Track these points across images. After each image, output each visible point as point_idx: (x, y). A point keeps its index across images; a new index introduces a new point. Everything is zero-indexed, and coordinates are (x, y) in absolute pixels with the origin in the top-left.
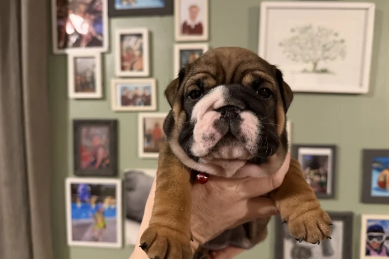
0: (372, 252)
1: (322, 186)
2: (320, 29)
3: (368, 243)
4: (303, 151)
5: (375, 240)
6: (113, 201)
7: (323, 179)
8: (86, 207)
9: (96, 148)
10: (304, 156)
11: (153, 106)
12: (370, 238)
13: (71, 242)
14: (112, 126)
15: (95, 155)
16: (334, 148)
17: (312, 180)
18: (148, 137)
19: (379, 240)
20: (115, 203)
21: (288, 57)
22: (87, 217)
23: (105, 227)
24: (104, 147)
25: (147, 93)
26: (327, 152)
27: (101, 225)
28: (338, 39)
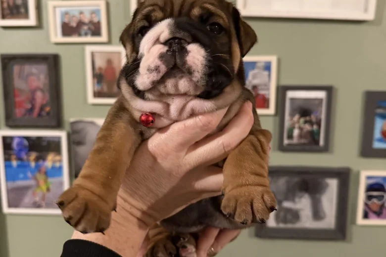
0: (371, 214)
3: (366, 205)
5: (375, 200)
6: (58, 158)
8: (23, 166)
9: (33, 92)
10: (293, 100)
11: (104, 38)
12: (369, 198)
13: (6, 210)
14: (52, 62)
15: (32, 100)
16: (329, 90)
17: (301, 129)
18: (99, 77)
19: (380, 200)
20: (60, 161)
22: (26, 178)
23: (48, 190)
24: (42, 90)
25: (96, 20)
26: (321, 95)
27: (44, 187)
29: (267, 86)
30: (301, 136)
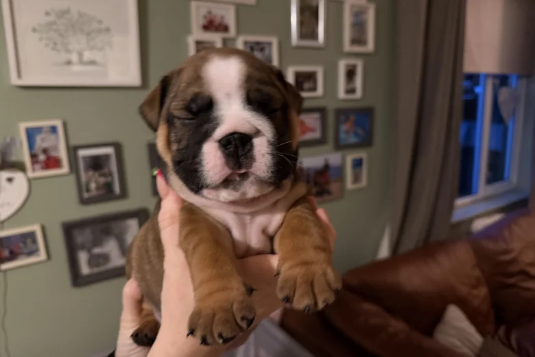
2: (81, 15)
7: (109, 179)
10: (85, 158)
16: (116, 145)
17: (96, 182)
21: (47, 45)
26: (109, 150)
28: (103, 26)
29: (56, 148)
30: (98, 188)
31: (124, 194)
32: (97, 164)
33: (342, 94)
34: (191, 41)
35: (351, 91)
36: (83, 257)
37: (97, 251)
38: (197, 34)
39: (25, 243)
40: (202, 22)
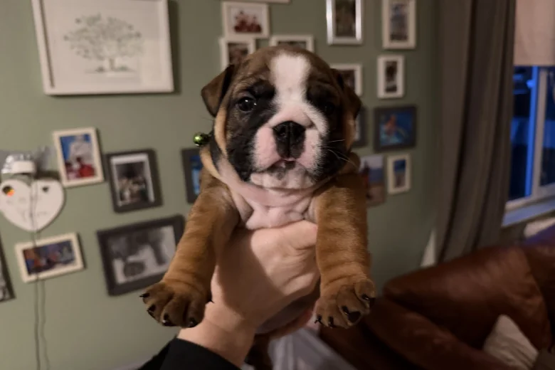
1: (143, 195)
2: (111, 20)
4: (116, 161)
7: (144, 186)
10: (119, 166)
16: (150, 152)
17: (131, 190)
21: (78, 53)
26: (143, 158)
28: (133, 32)
30: (132, 196)
31: (158, 202)
32: (131, 172)
33: (382, 93)
34: (223, 43)
35: (392, 89)
36: (118, 266)
37: (132, 259)
38: (229, 36)
39: (61, 251)
40: (234, 23)
